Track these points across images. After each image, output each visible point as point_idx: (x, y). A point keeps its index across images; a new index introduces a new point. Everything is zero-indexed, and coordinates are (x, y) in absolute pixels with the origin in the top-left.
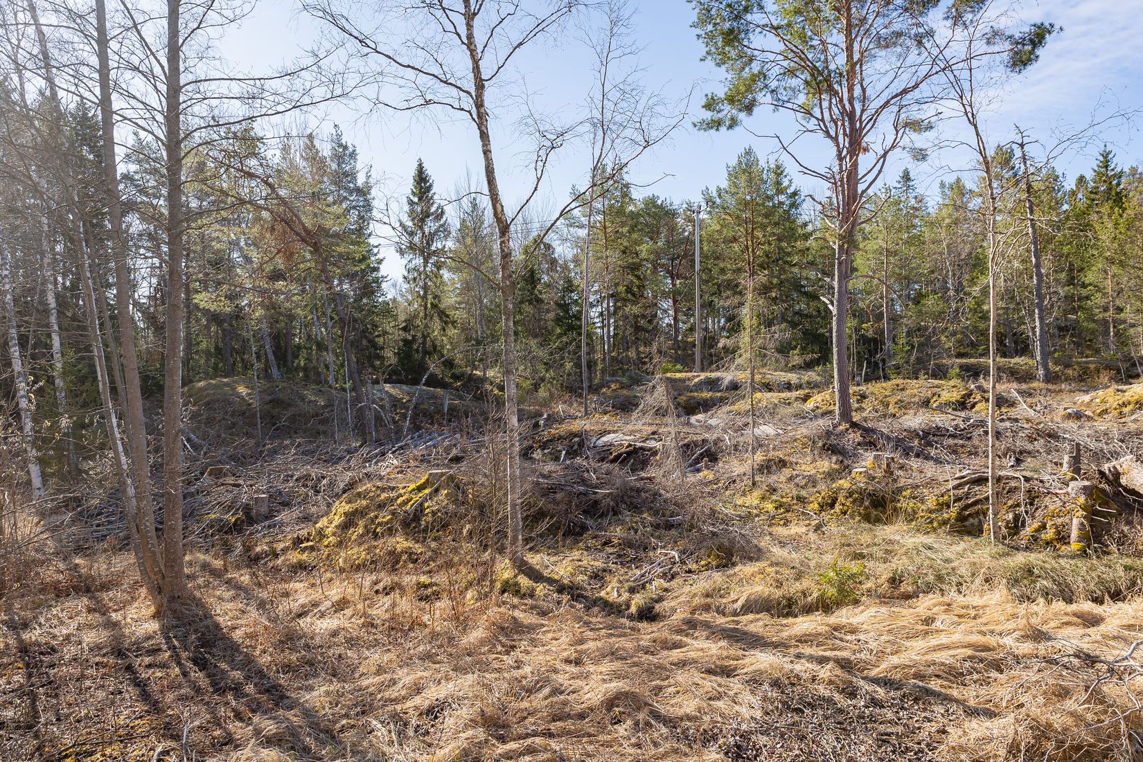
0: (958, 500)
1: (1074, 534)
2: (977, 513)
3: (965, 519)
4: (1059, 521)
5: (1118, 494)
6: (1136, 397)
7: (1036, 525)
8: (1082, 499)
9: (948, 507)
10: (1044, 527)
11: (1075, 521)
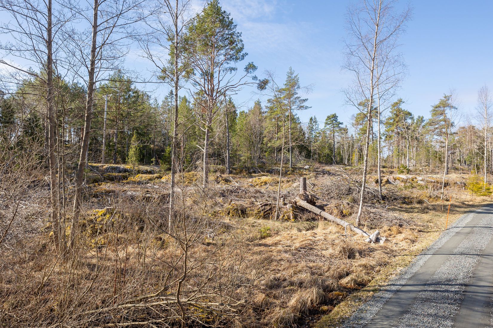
0: (263, 210)
1: (291, 217)
2: (268, 213)
3: (265, 215)
4: (287, 214)
5: (297, 207)
6: (264, 181)
7: (283, 216)
8: (291, 209)
9: (261, 212)
10: (284, 216)
11: (291, 214)
